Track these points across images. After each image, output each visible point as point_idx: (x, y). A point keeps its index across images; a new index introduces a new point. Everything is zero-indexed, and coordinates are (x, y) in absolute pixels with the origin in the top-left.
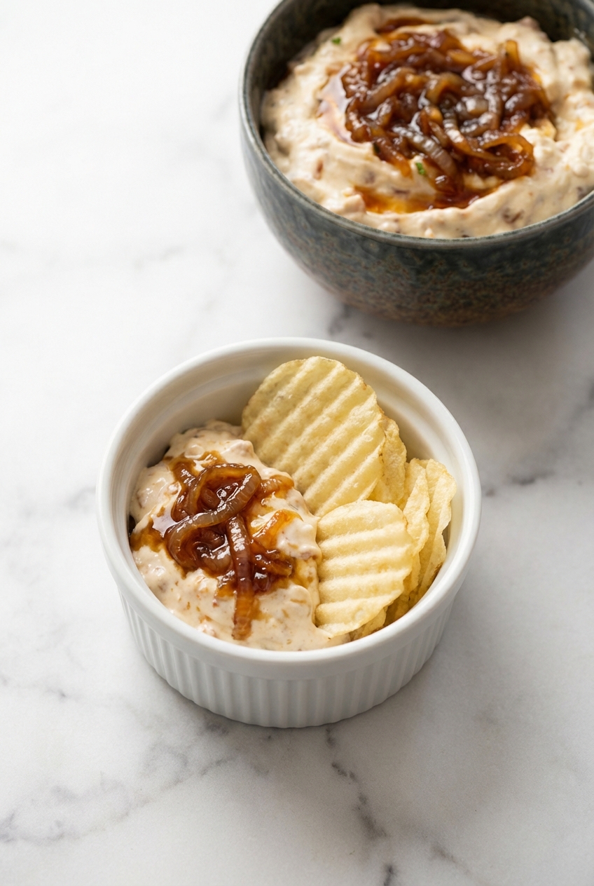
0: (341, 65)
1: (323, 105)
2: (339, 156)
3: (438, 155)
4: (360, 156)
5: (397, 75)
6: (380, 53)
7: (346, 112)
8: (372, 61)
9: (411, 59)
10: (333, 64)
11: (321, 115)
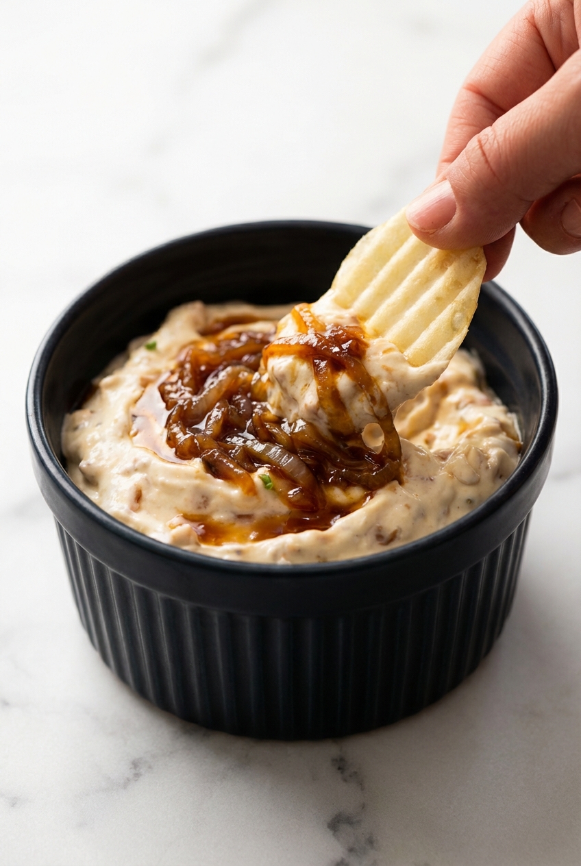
0: (158, 373)
1: (138, 420)
2: (161, 479)
3: (287, 461)
4: (187, 476)
5: (229, 375)
6: (206, 353)
7: (168, 425)
8: (195, 364)
9: (246, 358)
10: (150, 373)
11: (135, 434)
